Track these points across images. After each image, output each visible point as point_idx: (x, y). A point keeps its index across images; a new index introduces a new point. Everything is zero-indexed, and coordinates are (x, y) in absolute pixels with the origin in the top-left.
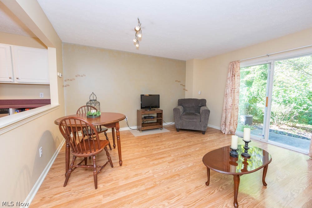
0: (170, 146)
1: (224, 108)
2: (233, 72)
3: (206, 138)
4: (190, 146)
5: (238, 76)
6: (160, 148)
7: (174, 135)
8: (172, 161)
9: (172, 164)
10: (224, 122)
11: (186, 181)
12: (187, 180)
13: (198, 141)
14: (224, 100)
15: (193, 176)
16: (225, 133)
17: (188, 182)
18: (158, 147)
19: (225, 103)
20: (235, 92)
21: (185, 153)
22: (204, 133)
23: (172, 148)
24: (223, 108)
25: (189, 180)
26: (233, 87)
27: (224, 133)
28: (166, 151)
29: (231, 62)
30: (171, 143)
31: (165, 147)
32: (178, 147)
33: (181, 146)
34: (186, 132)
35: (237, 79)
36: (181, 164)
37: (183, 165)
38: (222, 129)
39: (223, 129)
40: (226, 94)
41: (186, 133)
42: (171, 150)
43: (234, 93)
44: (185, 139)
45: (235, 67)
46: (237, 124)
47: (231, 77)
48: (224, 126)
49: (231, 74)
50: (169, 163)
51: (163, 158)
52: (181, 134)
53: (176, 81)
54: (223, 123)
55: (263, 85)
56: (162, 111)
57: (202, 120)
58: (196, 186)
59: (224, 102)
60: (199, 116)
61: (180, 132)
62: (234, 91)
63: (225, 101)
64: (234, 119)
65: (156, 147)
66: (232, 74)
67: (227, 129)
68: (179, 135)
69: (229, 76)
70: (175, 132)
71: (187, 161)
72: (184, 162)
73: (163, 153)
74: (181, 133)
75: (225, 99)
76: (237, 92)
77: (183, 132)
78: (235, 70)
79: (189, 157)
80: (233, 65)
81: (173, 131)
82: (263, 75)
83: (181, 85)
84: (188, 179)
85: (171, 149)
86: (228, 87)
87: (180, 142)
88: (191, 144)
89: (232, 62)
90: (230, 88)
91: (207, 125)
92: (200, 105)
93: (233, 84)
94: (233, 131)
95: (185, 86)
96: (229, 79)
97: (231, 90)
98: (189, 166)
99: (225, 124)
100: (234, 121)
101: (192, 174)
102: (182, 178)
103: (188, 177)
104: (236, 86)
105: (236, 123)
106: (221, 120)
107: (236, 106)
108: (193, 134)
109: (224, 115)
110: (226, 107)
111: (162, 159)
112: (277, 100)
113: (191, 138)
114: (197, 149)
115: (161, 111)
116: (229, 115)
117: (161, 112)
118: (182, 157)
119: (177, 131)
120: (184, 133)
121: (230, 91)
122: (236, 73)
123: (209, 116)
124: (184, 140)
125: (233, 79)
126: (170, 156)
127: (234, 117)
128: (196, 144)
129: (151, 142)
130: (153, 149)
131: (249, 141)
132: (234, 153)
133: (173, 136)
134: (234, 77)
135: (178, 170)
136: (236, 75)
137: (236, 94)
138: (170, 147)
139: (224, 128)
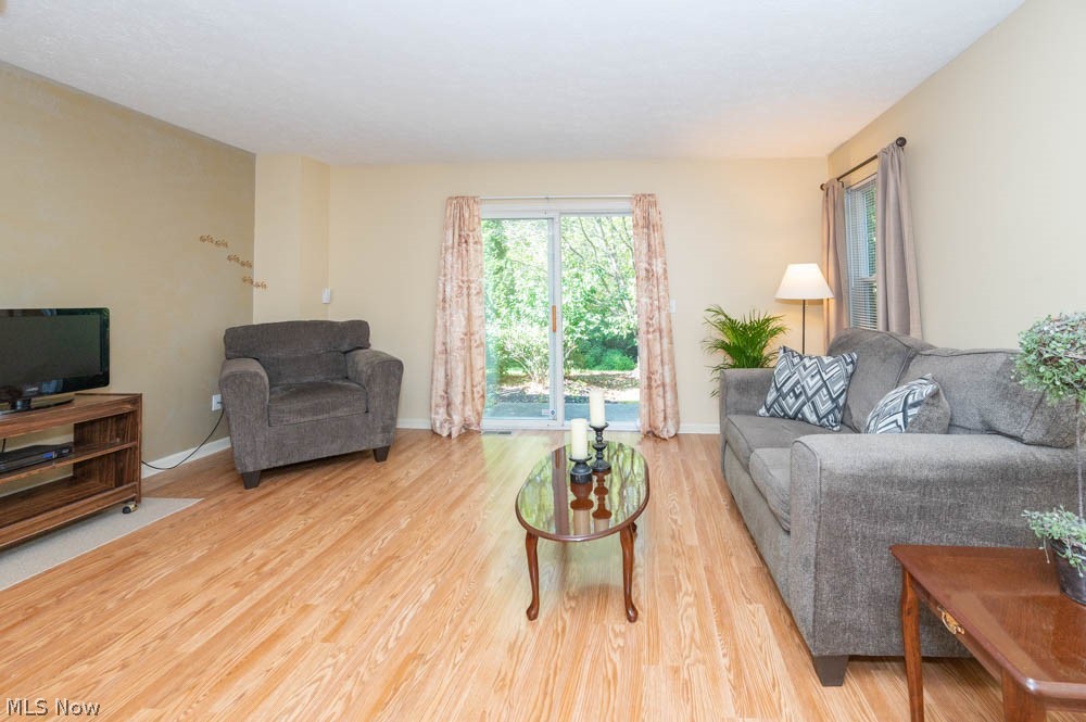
0: (267, 569)
1: (439, 348)
2: (460, 230)
3: (401, 473)
4: (363, 523)
5: (476, 243)
6: (210, 603)
7: (240, 509)
8: (335, 623)
9: (347, 637)
10: (441, 396)
11: (460, 656)
12: (462, 651)
13: (382, 492)
14: (436, 320)
15: (470, 622)
16: (450, 436)
17: (470, 653)
18: (194, 605)
19: (440, 331)
20: (473, 291)
21: (367, 559)
22: (380, 455)
23: (289, 572)
24: (434, 348)
25: (467, 646)
26: (465, 278)
27: (445, 434)
28: (267, 598)
29: (451, 198)
30: (259, 553)
31: (236, 585)
32: (310, 554)
33: (327, 542)
34: (294, 476)
35: (476, 251)
36: (390, 612)
37: (400, 607)
38: (438, 425)
39: (441, 424)
40: (444, 301)
41: (306, 480)
42: (285, 584)
43: (469, 295)
44: (314, 506)
45: (467, 215)
46: (483, 396)
47: (456, 245)
48: (442, 410)
49: (457, 236)
50: (325, 640)
51: (275, 637)
52: (282, 494)
53: (202, 239)
54: (439, 401)
55: (497, 273)
56: (136, 400)
57: (376, 403)
58: (507, 645)
59: (435, 326)
60: (358, 390)
61: (268, 486)
62: (469, 288)
63: (440, 322)
64: (472, 379)
65: (180, 614)
66: (460, 236)
67: (457, 418)
68: (271, 500)
69: (451, 242)
70: (232, 495)
71: (406, 586)
72: (393, 597)
73: (253, 618)
74: (273, 487)
75: (438, 318)
76: (478, 293)
77: (281, 481)
78: (467, 223)
79: (396, 566)
80: (461, 209)
81: (217, 492)
82: (493, 245)
83: (229, 258)
84: (464, 645)
85: (284, 578)
86: (449, 276)
87: (305, 531)
88: (363, 517)
89: (456, 198)
90: (455, 281)
91: (394, 419)
92: (346, 347)
93: (465, 268)
94: (473, 420)
95: (250, 266)
96: (450, 251)
97: (460, 287)
98: (426, 596)
99: (445, 402)
100: (473, 386)
101: (462, 618)
102: (438, 657)
103: (455, 639)
104: (474, 275)
105: (481, 393)
106: (431, 390)
107: (477, 337)
108: (338, 475)
109: (440, 375)
110: (444, 344)
111: (279, 647)
112: (533, 314)
113: (345, 493)
114: (404, 523)
115: (129, 402)
116: (459, 371)
117: (128, 408)
118: (367, 582)
119: (247, 487)
120: (288, 484)
121: (455, 289)
122: (471, 234)
123: (400, 383)
124: (316, 513)
125: (464, 252)
126: (306, 609)
127: (472, 373)
128: (382, 510)
129: (111, 605)
130: (163, 638)
131: (603, 425)
132: (582, 471)
133: (243, 516)
134: (464, 245)
135: (397, 639)
136: (471, 241)
137: (473, 298)
138: (272, 573)
139: (445, 416)
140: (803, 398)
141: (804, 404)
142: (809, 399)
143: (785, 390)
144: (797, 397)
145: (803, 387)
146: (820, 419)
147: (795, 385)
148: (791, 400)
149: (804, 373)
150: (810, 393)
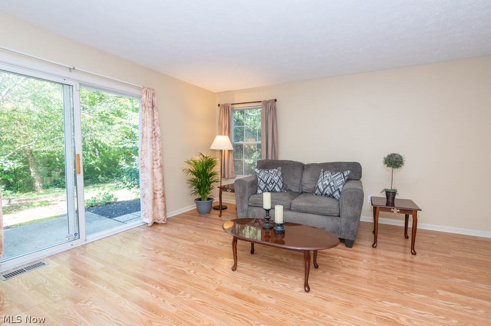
140: (274, 184)
141: (275, 186)
142: (276, 184)
143: (268, 182)
144: (272, 184)
145: (274, 180)
146: (281, 190)
147: (271, 180)
148: (270, 185)
149: (273, 176)
150: (276, 182)
